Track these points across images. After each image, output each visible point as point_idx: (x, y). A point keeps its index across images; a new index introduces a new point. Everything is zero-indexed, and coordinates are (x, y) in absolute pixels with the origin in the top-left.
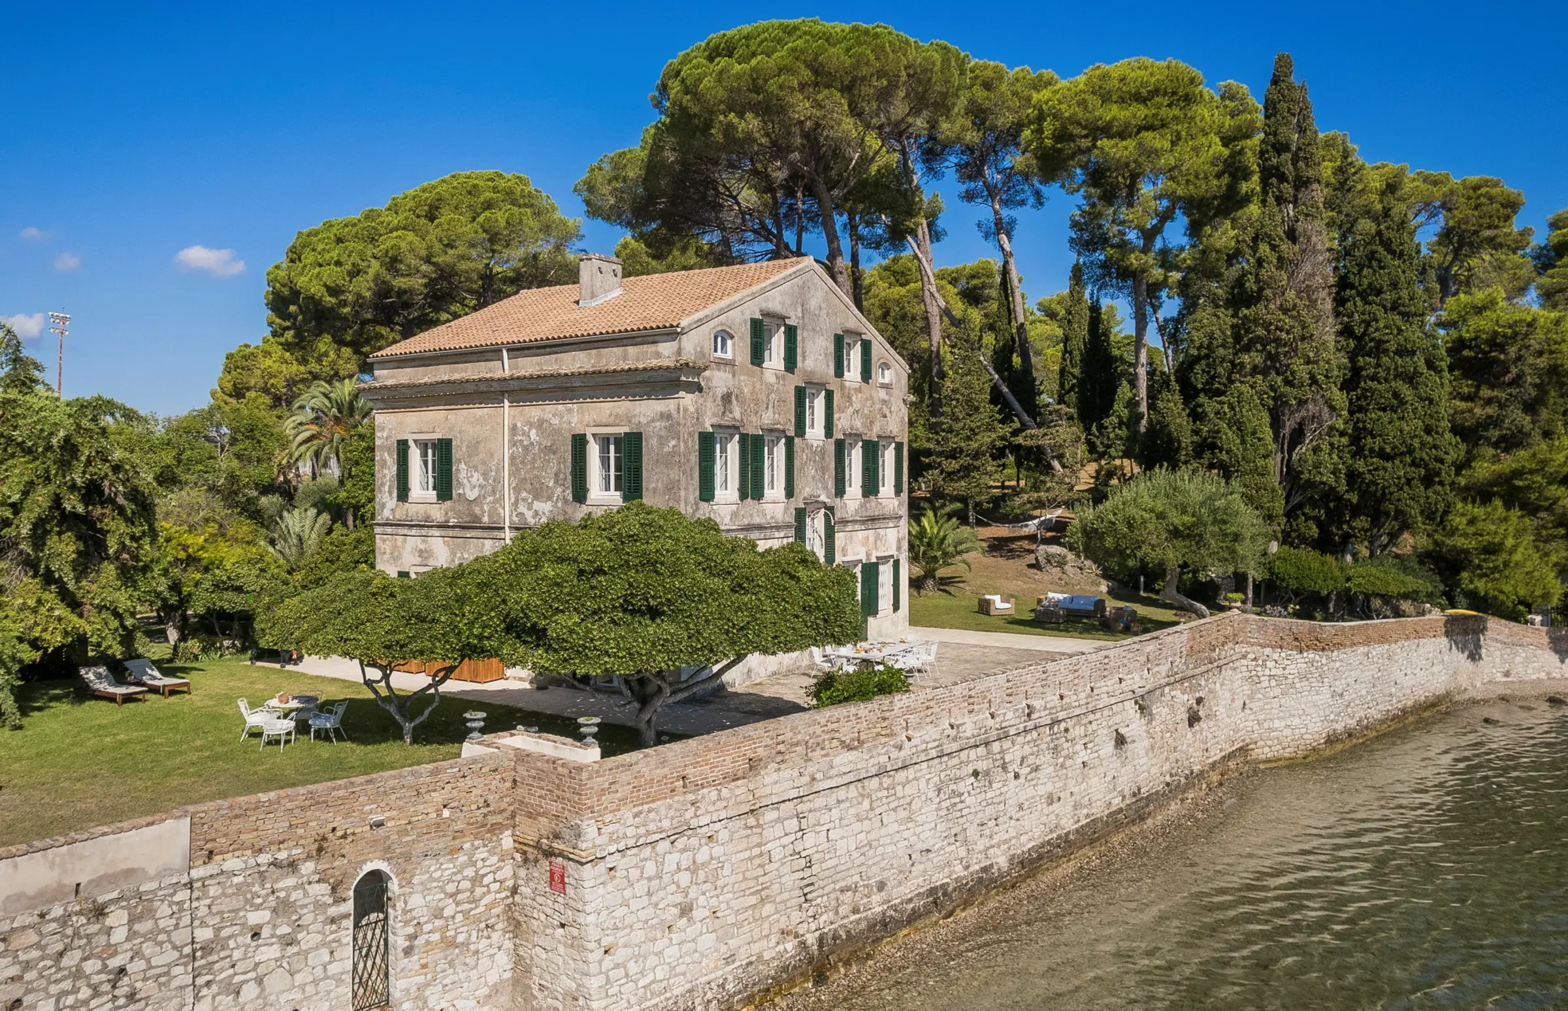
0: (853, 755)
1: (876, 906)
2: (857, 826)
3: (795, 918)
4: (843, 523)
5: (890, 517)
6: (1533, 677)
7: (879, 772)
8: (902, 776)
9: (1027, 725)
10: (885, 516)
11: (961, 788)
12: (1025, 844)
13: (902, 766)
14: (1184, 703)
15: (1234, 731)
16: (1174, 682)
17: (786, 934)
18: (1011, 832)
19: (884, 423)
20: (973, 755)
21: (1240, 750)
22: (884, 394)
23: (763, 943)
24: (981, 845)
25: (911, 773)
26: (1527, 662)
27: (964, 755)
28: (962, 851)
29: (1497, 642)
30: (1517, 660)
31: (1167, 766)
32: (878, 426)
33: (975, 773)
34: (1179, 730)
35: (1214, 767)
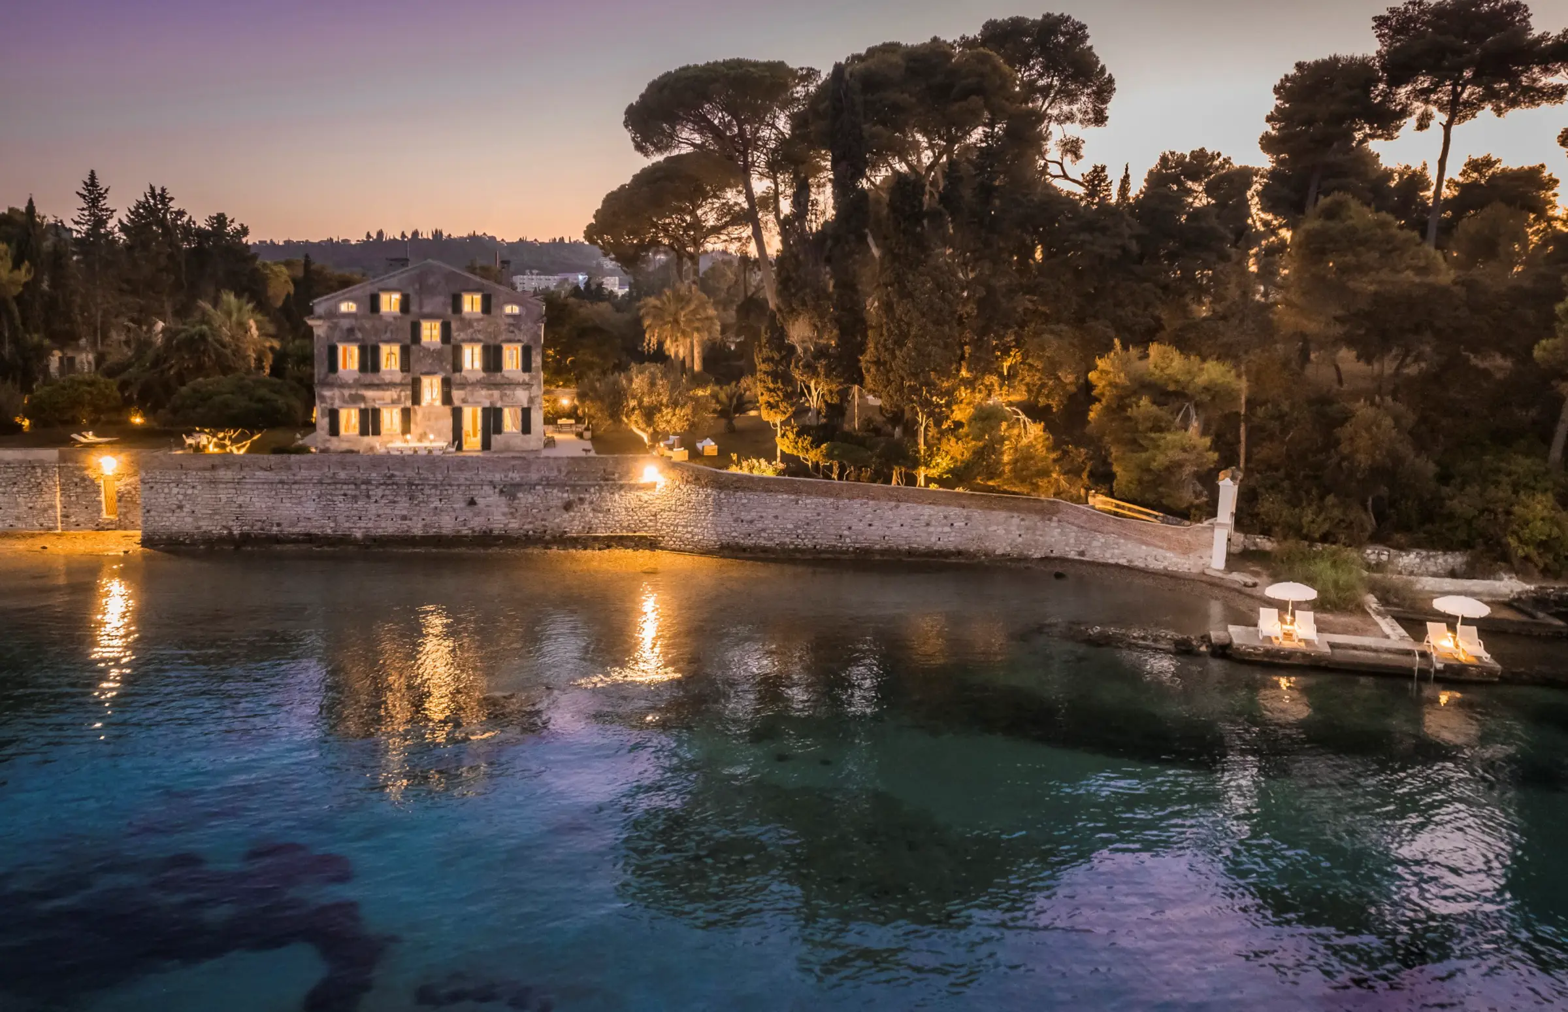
0: (266, 473)
1: (275, 530)
2: (267, 500)
3: (231, 523)
4: (463, 385)
5: (518, 384)
6: (1111, 561)
7: (282, 482)
8: (296, 486)
9: (389, 482)
10: (511, 384)
11: (335, 498)
12: (380, 532)
13: (295, 483)
14: (562, 498)
15: (636, 525)
16: (548, 485)
17: (225, 527)
18: (370, 525)
19: (511, 336)
20: (345, 487)
21: (641, 537)
22: (511, 321)
23: (214, 527)
24: (347, 525)
25: (302, 486)
26: (1105, 546)
27: (339, 486)
28: (332, 525)
29: (1073, 524)
30: (1095, 543)
31: (531, 526)
32: (503, 337)
33: (345, 495)
34: (552, 510)
35: (596, 539)
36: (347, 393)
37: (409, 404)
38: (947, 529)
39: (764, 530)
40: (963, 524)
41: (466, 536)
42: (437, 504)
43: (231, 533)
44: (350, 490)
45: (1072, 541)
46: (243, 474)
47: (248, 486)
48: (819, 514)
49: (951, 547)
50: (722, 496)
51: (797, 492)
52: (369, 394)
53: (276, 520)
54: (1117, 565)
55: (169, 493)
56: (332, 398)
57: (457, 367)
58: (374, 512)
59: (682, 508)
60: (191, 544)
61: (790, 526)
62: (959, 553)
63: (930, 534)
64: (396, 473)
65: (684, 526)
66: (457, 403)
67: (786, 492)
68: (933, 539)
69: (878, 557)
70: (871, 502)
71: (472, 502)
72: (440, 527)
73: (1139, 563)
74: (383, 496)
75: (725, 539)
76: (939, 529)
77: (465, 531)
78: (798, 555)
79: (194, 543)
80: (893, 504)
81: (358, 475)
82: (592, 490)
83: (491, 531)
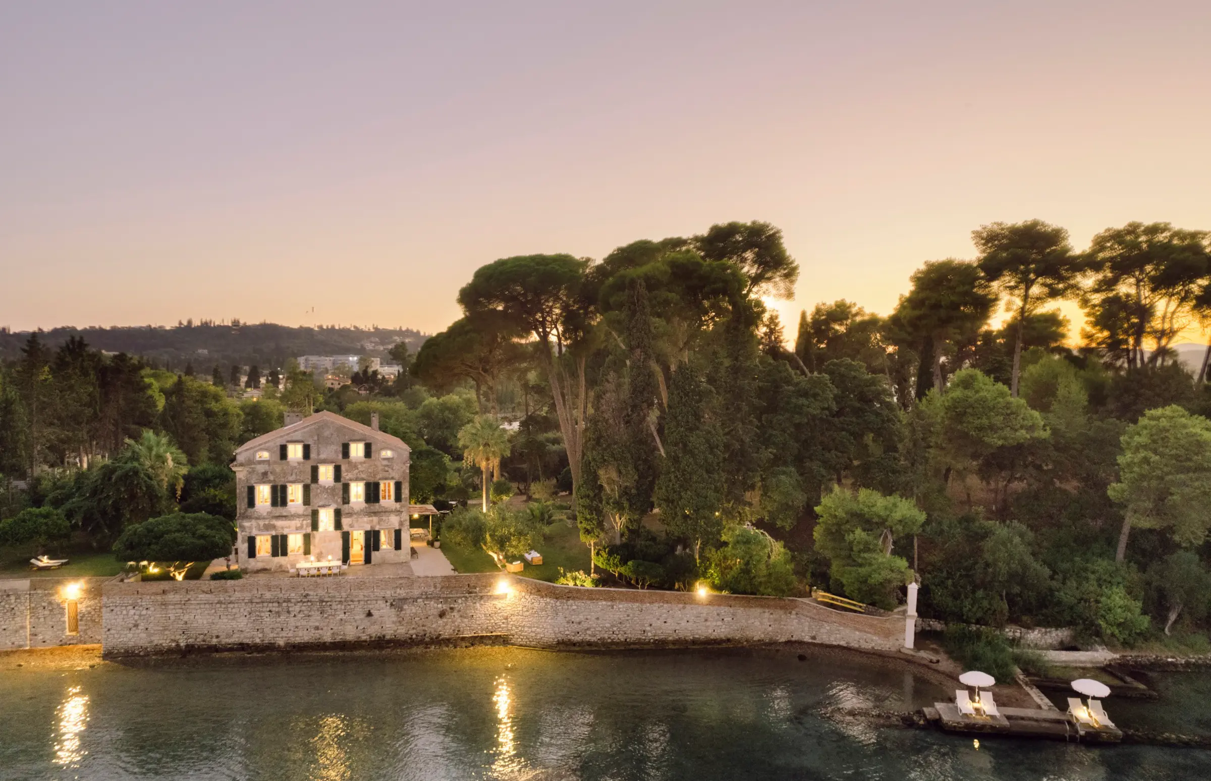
0: (207, 595)
1: (214, 641)
2: (208, 617)
3: (178, 637)
4: (350, 515)
5: (392, 512)
6: (835, 643)
7: (220, 602)
8: (232, 606)
9: (304, 600)
10: (387, 512)
11: (262, 614)
12: (298, 640)
13: (231, 603)
14: (437, 608)
15: (493, 626)
16: (427, 598)
17: (173, 641)
18: (290, 635)
19: (386, 474)
20: (270, 605)
21: (497, 636)
22: (385, 463)
23: (164, 641)
24: (272, 635)
25: (236, 605)
26: (830, 633)
27: (265, 604)
28: (260, 635)
29: (807, 616)
30: (822, 630)
31: (415, 631)
32: (380, 476)
33: (270, 611)
34: (430, 618)
35: (463, 639)
36: (261, 523)
37: (309, 530)
38: (720, 623)
39: (588, 629)
40: (730, 619)
41: (365, 641)
42: (342, 616)
43: (178, 645)
44: (275, 607)
45: (806, 629)
46: (189, 597)
47: (193, 607)
48: (628, 616)
49: (723, 636)
50: (558, 604)
51: (613, 599)
52: (279, 523)
53: (215, 633)
54: (839, 647)
55: (127, 615)
56: (251, 528)
57: (346, 500)
58: (294, 624)
59: (527, 613)
60: (145, 656)
61: (608, 625)
62: (729, 640)
63: (707, 627)
64: (311, 593)
65: (529, 627)
66: (346, 528)
67: (605, 600)
68: (710, 631)
69: (671, 646)
70: (665, 605)
71: (369, 614)
72: (344, 634)
73: (854, 645)
74: (300, 611)
75: (560, 637)
76: (714, 624)
77: (364, 637)
78: (614, 647)
79: (147, 654)
80: (681, 606)
81: (281, 595)
82: (460, 601)
83: (384, 636)
